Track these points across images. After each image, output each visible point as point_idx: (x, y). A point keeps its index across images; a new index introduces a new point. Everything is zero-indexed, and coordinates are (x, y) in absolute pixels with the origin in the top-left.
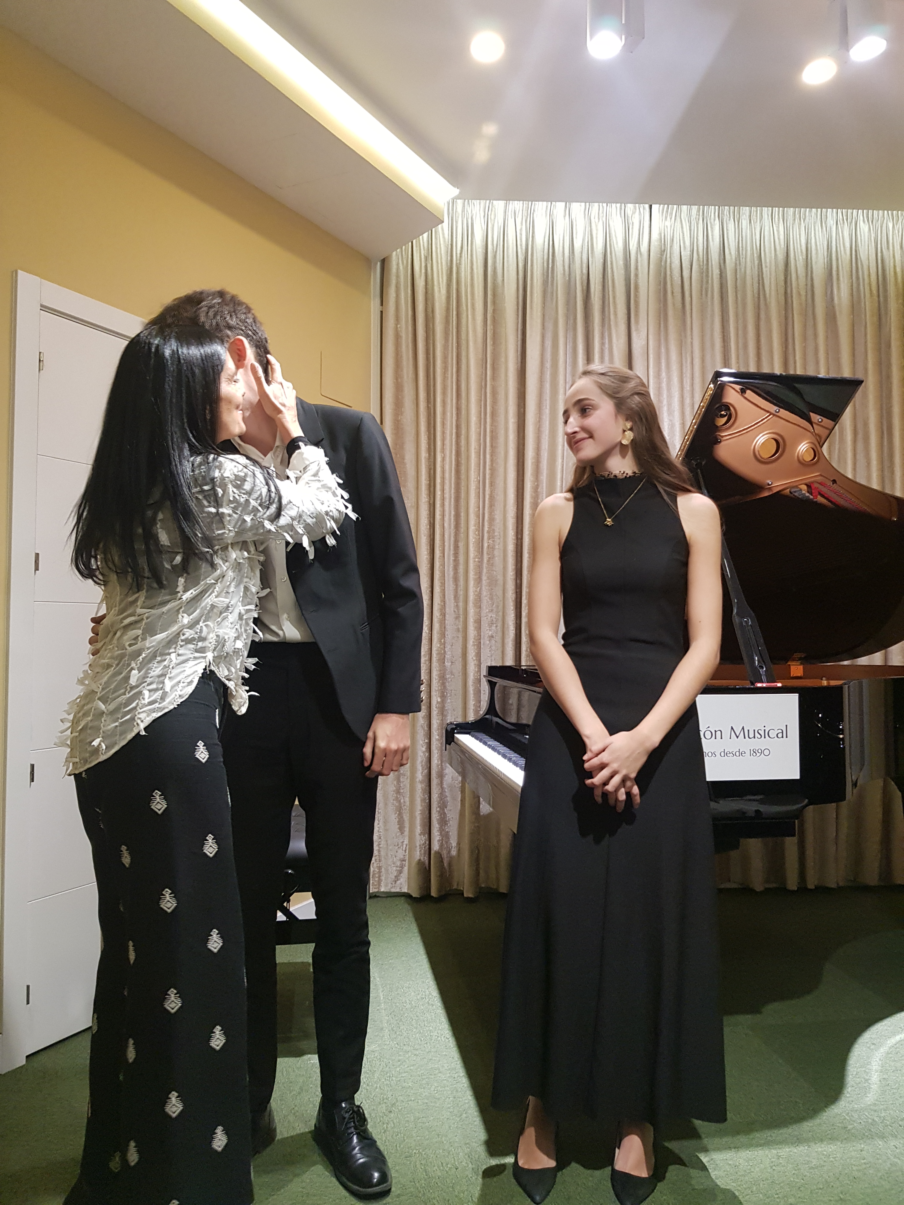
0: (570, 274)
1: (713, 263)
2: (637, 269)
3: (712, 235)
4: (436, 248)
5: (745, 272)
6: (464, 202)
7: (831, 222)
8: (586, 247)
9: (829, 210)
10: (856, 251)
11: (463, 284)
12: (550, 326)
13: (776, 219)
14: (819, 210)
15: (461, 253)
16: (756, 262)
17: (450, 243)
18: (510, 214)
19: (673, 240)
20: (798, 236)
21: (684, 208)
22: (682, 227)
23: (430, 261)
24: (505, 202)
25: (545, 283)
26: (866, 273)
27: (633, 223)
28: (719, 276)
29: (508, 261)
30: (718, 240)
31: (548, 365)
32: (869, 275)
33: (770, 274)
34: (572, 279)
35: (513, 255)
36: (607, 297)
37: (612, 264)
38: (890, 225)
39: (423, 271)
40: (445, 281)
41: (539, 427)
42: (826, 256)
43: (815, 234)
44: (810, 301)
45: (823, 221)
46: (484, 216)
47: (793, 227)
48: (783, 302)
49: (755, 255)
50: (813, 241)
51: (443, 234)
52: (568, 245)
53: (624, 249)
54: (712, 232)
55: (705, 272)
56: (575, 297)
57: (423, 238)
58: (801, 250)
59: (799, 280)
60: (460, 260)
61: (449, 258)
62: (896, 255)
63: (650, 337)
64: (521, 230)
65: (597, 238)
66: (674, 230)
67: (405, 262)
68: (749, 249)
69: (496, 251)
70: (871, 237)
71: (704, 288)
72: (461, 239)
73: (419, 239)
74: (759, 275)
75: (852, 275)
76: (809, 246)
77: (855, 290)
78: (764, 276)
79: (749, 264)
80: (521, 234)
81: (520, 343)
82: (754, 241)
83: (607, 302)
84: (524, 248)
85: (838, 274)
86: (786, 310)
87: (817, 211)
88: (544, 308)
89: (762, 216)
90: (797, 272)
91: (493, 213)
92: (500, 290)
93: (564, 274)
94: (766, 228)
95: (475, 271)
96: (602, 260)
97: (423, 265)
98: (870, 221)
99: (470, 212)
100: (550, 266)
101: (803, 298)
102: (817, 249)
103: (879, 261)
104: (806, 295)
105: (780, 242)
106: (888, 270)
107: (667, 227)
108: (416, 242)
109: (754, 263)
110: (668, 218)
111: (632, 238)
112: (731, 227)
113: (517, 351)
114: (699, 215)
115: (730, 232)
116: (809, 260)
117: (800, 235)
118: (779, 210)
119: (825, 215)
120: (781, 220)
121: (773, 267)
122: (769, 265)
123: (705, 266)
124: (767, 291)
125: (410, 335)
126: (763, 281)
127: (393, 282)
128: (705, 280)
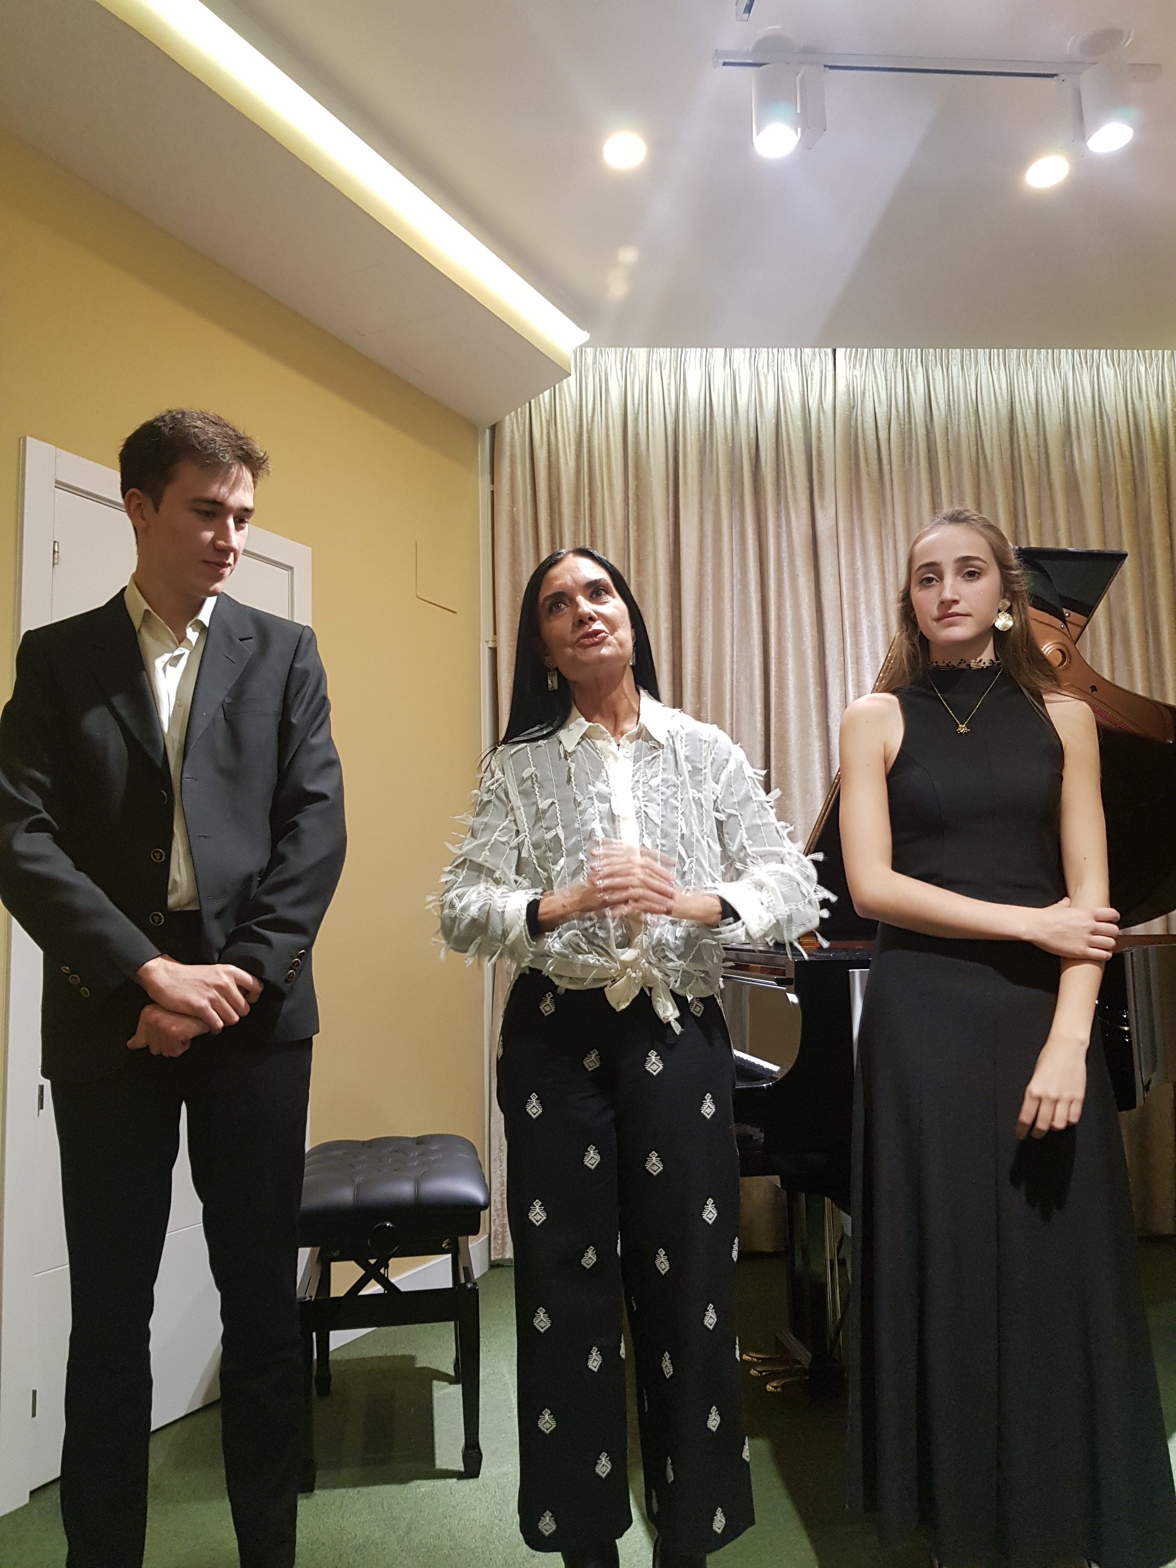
0: (733, 440)
1: (917, 421)
2: (819, 430)
3: (915, 386)
4: (561, 410)
5: (959, 433)
6: (596, 351)
7: (1066, 367)
8: (753, 405)
9: (1062, 350)
10: (1100, 402)
11: (597, 455)
12: (709, 505)
13: (996, 365)
14: (1050, 351)
15: (593, 416)
16: (973, 419)
17: (578, 403)
18: (654, 365)
19: (864, 392)
20: (1025, 385)
21: (878, 351)
22: (876, 377)
23: (554, 427)
24: (648, 349)
25: (702, 452)
26: (1114, 429)
27: (812, 373)
28: (925, 437)
29: (653, 424)
30: (922, 391)
31: (709, 554)
32: (1118, 433)
33: (991, 433)
34: (737, 446)
35: (660, 418)
36: (782, 467)
37: (787, 425)
38: (1143, 369)
39: (545, 439)
40: (573, 451)
41: (700, 634)
42: (1061, 410)
43: (1046, 382)
44: (1043, 466)
45: (1056, 365)
46: (622, 369)
47: (1017, 374)
48: (1009, 470)
49: (971, 410)
50: (1044, 390)
51: (570, 392)
52: (730, 403)
53: (802, 406)
54: (914, 382)
55: (907, 433)
56: (742, 468)
57: (543, 397)
58: (1029, 402)
59: (1029, 440)
60: (592, 425)
61: (578, 423)
62: (1151, 406)
63: (840, 515)
64: (669, 384)
65: (766, 392)
66: (865, 382)
67: (521, 428)
68: (962, 402)
69: (638, 413)
70: (1118, 383)
71: (906, 453)
72: (592, 398)
73: (539, 398)
74: (976, 435)
75: (1096, 433)
76: (1039, 396)
77: (1101, 451)
78: (984, 435)
79: (963, 421)
80: (669, 390)
81: (671, 527)
82: (969, 392)
83: (782, 474)
84: (673, 407)
85: (1078, 431)
86: (1014, 478)
87: (1047, 353)
88: (701, 483)
89: (977, 360)
90: (1025, 430)
91: (632, 365)
92: (644, 461)
93: (726, 439)
94: (983, 376)
95: (611, 437)
96: (774, 421)
97: (545, 431)
98: (1116, 363)
99: (603, 364)
100: (708, 430)
101: (1035, 462)
102: (1049, 401)
103: (1131, 414)
104: (1039, 459)
105: (1001, 394)
106: (1142, 424)
107: (856, 376)
108: (535, 402)
109: (970, 421)
110: (858, 366)
111: (812, 390)
112: (938, 375)
113: (669, 536)
114: (897, 361)
115: (937, 382)
116: (1040, 415)
117: (1027, 383)
118: (999, 352)
119: (1058, 360)
120: (1002, 365)
121: (994, 425)
122: (989, 422)
123: (906, 426)
124: (988, 454)
125: (530, 521)
126: (982, 442)
127: (506, 454)
128: (907, 443)
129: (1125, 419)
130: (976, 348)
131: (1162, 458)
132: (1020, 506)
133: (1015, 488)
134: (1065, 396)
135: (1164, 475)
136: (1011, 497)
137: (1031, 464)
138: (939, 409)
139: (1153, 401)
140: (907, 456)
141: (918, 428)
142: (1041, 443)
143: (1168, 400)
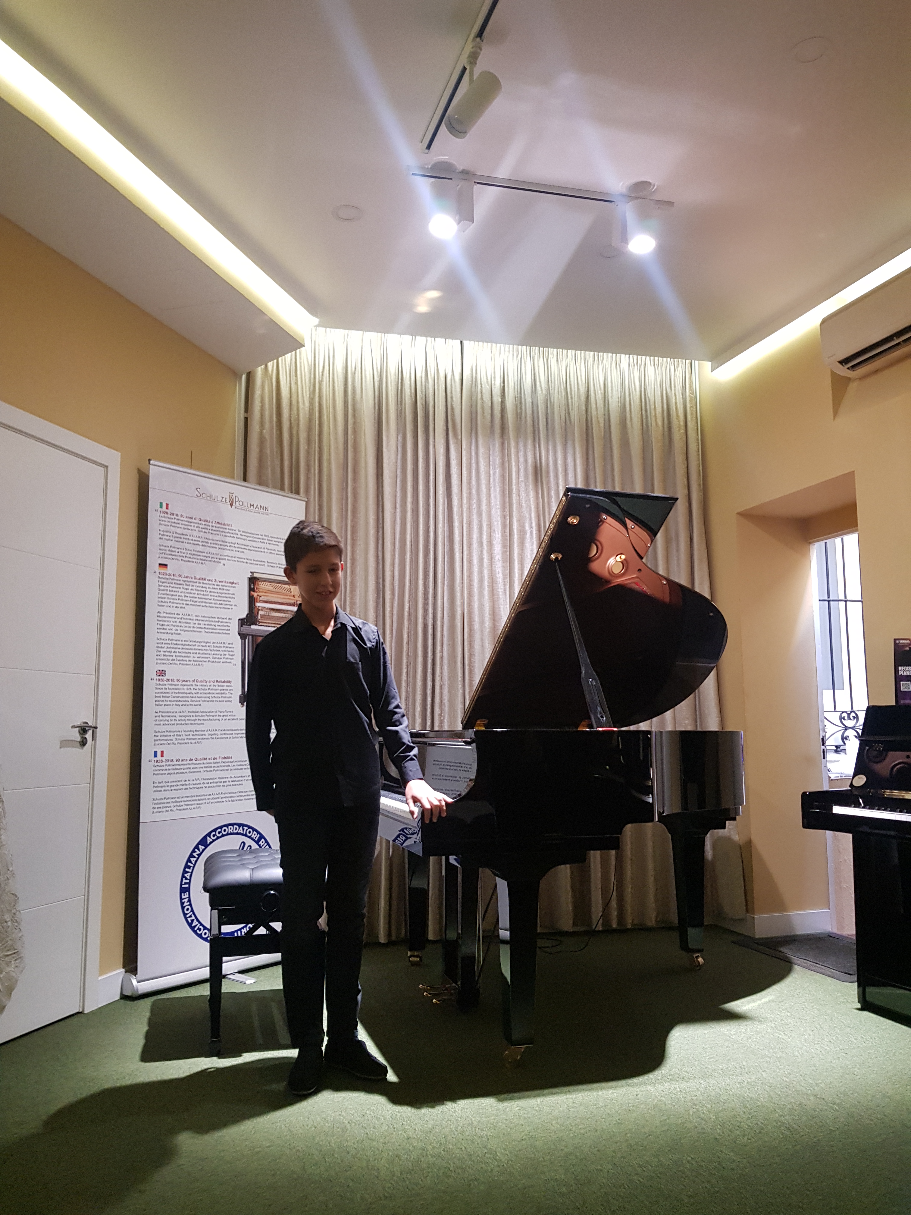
1: (526, 393)
3: (525, 370)
4: (301, 367)
5: (554, 401)
7: (624, 365)
9: (622, 355)
10: (645, 389)
11: (324, 399)
13: (579, 359)
15: (321, 373)
16: (563, 394)
17: (312, 365)
18: (366, 343)
20: (597, 375)
23: (295, 377)
24: (362, 332)
26: (652, 407)
28: (532, 403)
29: (365, 380)
30: (530, 374)
32: (656, 411)
33: (575, 405)
35: (370, 376)
38: (673, 370)
39: (288, 385)
40: (308, 396)
42: (619, 392)
43: (611, 374)
44: (607, 429)
45: (617, 364)
47: (593, 367)
48: (585, 426)
49: (562, 388)
50: (609, 380)
51: (307, 355)
54: (525, 367)
55: (519, 399)
57: (288, 357)
58: (600, 386)
59: (599, 410)
60: (322, 380)
61: (312, 376)
62: (677, 396)
64: (376, 356)
67: (270, 378)
68: (556, 382)
69: (355, 373)
70: (657, 380)
72: (323, 363)
74: (565, 405)
75: (641, 409)
76: (606, 383)
77: (644, 420)
78: (570, 405)
79: (556, 394)
82: (561, 377)
84: (379, 371)
85: (630, 407)
86: (587, 434)
89: (567, 357)
90: (596, 404)
94: (570, 367)
95: (336, 388)
97: (288, 380)
98: (656, 366)
99: (330, 339)
101: (600, 424)
102: (612, 387)
103: (665, 398)
104: (605, 423)
105: (582, 379)
106: (671, 405)
109: (561, 394)
112: (540, 364)
113: (375, 458)
115: (540, 368)
116: (606, 395)
117: (599, 373)
119: (619, 359)
120: (583, 361)
121: (576, 399)
122: (573, 397)
123: (519, 395)
124: (572, 418)
125: (275, 440)
126: (569, 410)
127: (258, 393)
128: (519, 406)
129: (660, 401)
131: (683, 428)
132: (590, 453)
133: (587, 441)
134: (623, 384)
135: (684, 439)
136: (585, 447)
137: (599, 426)
138: (541, 386)
139: (679, 391)
140: (519, 415)
141: (526, 397)
142: (606, 413)
143: (687, 390)
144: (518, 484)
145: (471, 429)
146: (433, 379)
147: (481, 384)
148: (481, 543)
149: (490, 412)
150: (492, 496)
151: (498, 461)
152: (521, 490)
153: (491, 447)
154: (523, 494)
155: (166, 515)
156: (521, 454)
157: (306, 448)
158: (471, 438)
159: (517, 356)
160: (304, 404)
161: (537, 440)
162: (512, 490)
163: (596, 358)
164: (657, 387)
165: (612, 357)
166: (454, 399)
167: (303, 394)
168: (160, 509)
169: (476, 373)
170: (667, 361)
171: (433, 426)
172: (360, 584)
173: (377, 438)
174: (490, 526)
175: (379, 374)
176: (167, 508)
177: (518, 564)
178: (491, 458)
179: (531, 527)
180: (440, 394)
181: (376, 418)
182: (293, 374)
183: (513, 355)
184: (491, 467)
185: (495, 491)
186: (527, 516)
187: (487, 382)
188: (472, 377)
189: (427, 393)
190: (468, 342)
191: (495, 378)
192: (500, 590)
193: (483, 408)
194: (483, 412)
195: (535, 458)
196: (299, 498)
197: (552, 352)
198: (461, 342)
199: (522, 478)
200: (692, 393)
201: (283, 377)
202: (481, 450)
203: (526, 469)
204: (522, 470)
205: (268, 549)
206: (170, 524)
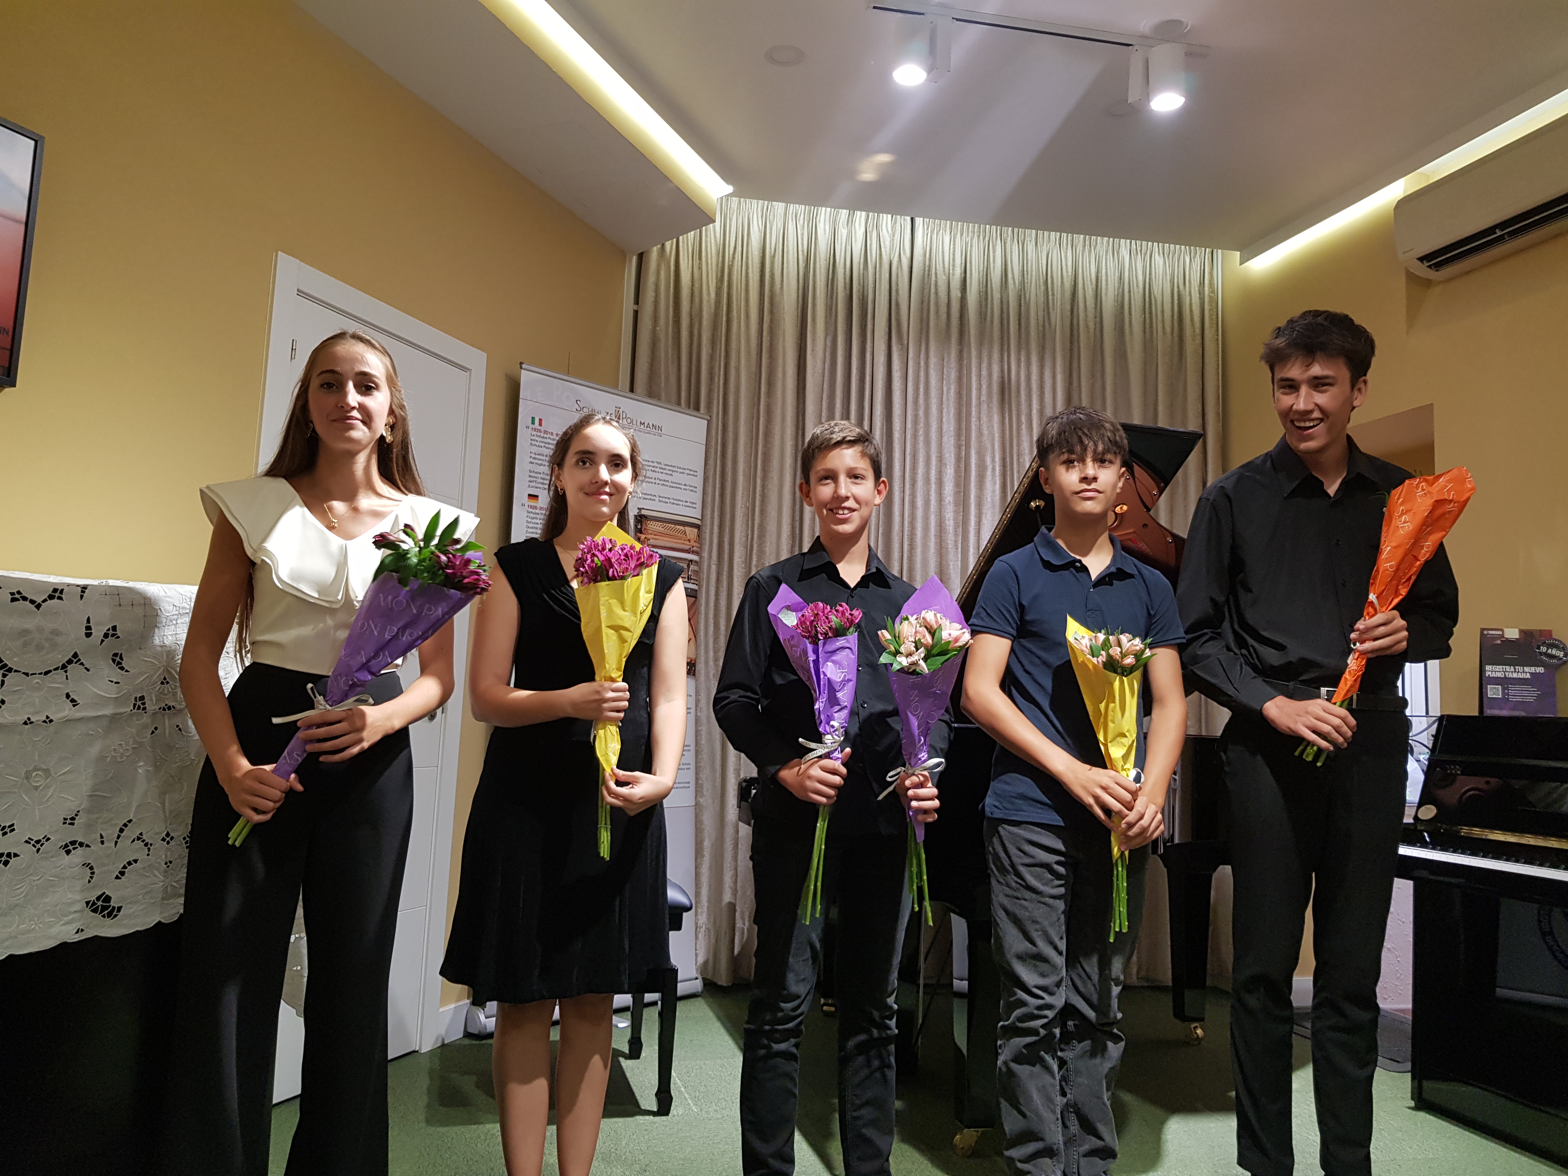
1: (993, 286)
3: (994, 256)
4: (706, 247)
5: (1029, 298)
6: (739, 200)
7: (1125, 253)
9: (1121, 240)
11: (735, 289)
13: (1065, 244)
16: (1043, 288)
17: (722, 243)
18: (790, 216)
20: (1088, 267)
23: (698, 261)
24: (784, 204)
26: (1159, 307)
28: (1000, 300)
29: (788, 263)
32: (1163, 312)
33: (1057, 301)
35: (793, 258)
38: (1188, 261)
39: (689, 271)
40: (715, 284)
42: (1117, 288)
43: (1106, 266)
44: (1100, 333)
45: (1115, 251)
46: (762, 217)
47: (1083, 255)
48: (1068, 333)
49: (1042, 281)
50: (1104, 271)
51: (714, 234)
54: (994, 252)
55: (984, 294)
57: (691, 236)
58: (1091, 280)
59: (1088, 311)
60: (731, 261)
61: (720, 260)
62: (1193, 296)
64: (802, 234)
67: (667, 259)
68: (1034, 273)
69: (774, 256)
70: (1166, 272)
72: (734, 241)
74: (1045, 302)
76: (1100, 275)
77: (1147, 326)
78: (1050, 304)
79: (1033, 290)
82: (1040, 266)
84: (805, 254)
85: (1130, 308)
89: (1049, 241)
90: (1085, 302)
91: (772, 215)
94: (1053, 256)
95: (750, 275)
97: (690, 264)
99: (746, 212)
102: (1107, 281)
105: (1067, 270)
108: (682, 239)
112: (1014, 250)
115: (1014, 254)
116: (1099, 291)
117: (1090, 263)
118: (1067, 236)
119: (1117, 247)
120: (1069, 246)
121: (1059, 296)
122: (1055, 292)
123: (984, 289)
124: (1053, 320)
125: (670, 339)
126: (1048, 309)
127: (651, 279)
128: (984, 304)
129: (1170, 301)
130: (1050, 230)
131: (1199, 338)
132: (1075, 365)
133: (1071, 350)
134: (1121, 278)
135: (1201, 352)
136: (1068, 359)
137: (1088, 332)
138: (1013, 278)
139: (1195, 288)
140: (982, 315)
141: (994, 292)
142: (1098, 315)
143: (1206, 288)
144: (979, 405)
145: (921, 333)
146: (874, 266)
147: (936, 274)
148: (927, 480)
149: (946, 311)
150: (944, 420)
151: (953, 375)
152: (983, 412)
153: (945, 355)
154: (984, 419)
155: (539, 434)
156: (984, 365)
157: (710, 351)
158: (920, 345)
159: (984, 238)
160: (709, 294)
161: (1006, 347)
162: (970, 415)
163: (1087, 243)
164: (1166, 283)
165: (1108, 242)
166: (900, 292)
167: (708, 282)
168: (531, 426)
169: (930, 259)
170: (1181, 248)
171: (872, 326)
172: (771, 528)
173: (799, 342)
174: (940, 459)
175: (805, 258)
176: (540, 424)
177: (976, 509)
178: (945, 370)
179: (993, 461)
180: (883, 288)
181: (799, 314)
182: (696, 256)
183: (979, 237)
184: (945, 382)
185: (948, 412)
186: (989, 446)
187: (944, 271)
188: (925, 264)
189: (865, 285)
190: (921, 219)
191: (954, 265)
192: (949, 542)
193: (937, 304)
194: (937, 311)
195: (1002, 371)
196: (700, 415)
197: (1029, 233)
198: (912, 219)
199: (983, 398)
200: (1212, 291)
201: (684, 260)
202: (933, 360)
203: (990, 386)
204: (984, 387)
205: (660, 480)
206: (543, 445)
